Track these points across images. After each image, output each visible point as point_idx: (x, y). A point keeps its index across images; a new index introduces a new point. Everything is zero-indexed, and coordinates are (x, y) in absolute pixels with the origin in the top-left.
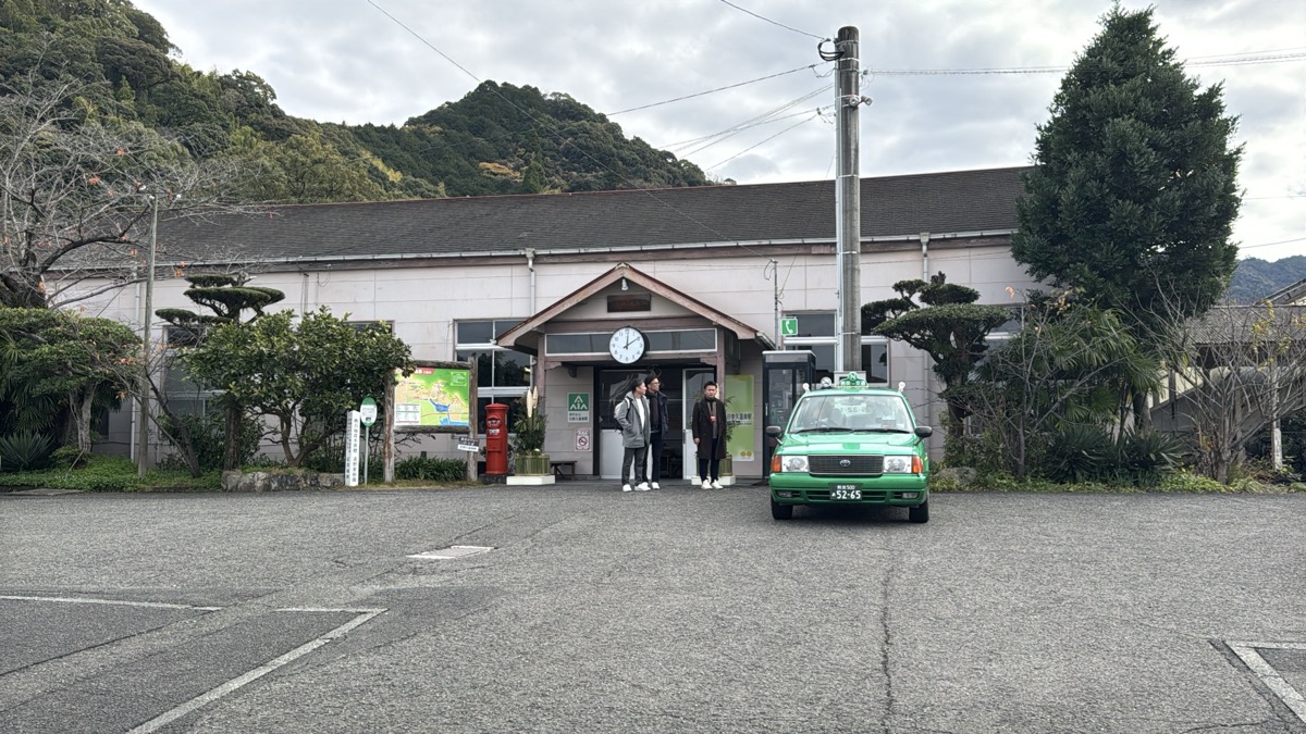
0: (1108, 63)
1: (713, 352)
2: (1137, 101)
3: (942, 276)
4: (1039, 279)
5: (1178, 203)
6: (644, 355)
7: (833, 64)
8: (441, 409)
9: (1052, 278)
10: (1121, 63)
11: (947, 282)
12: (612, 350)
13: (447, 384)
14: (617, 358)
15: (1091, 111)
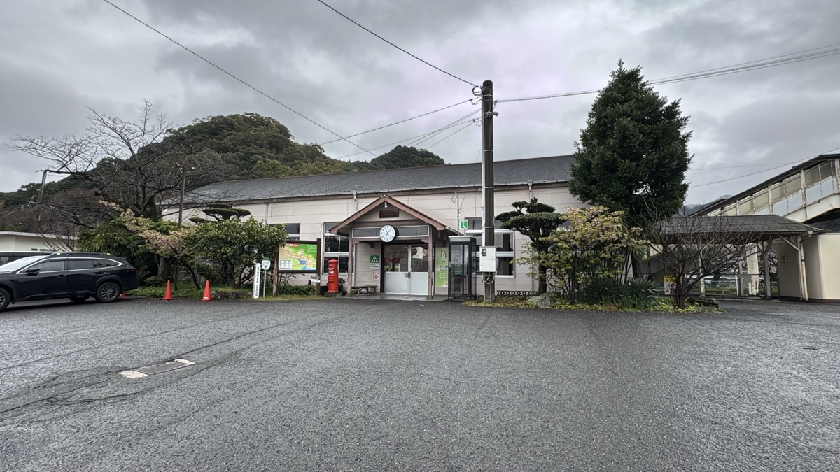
0: (616, 94)
1: (426, 236)
2: (632, 111)
3: (536, 200)
4: (584, 201)
5: (655, 161)
6: (395, 237)
7: (480, 98)
8: (303, 262)
9: (590, 201)
10: (624, 94)
11: (538, 202)
12: (381, 235)
13: (306, 251)
14: (383, 239)
15: (607, 118)
